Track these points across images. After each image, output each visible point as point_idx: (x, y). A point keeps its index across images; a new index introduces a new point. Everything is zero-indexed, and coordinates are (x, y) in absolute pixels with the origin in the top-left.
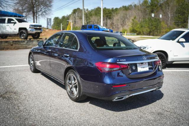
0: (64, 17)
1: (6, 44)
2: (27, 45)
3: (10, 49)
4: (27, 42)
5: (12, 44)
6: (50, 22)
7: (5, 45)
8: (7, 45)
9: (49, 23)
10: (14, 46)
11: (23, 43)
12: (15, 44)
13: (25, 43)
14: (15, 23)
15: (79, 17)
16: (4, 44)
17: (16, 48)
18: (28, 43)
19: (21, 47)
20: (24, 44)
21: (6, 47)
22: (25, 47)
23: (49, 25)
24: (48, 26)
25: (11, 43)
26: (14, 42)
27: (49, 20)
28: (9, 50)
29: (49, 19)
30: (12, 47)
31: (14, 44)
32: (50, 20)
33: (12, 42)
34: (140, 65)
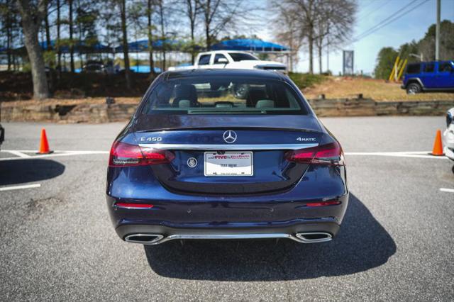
0: (405, 48)
6: (350, 59)
9: (348, 61)
14: (227, 63)
15: (446, 45)
23: (348, 67)
24: (346, 69)
27: (347, 55)
29: (348, 52)
32: (350, 55)
34: (216, 157)
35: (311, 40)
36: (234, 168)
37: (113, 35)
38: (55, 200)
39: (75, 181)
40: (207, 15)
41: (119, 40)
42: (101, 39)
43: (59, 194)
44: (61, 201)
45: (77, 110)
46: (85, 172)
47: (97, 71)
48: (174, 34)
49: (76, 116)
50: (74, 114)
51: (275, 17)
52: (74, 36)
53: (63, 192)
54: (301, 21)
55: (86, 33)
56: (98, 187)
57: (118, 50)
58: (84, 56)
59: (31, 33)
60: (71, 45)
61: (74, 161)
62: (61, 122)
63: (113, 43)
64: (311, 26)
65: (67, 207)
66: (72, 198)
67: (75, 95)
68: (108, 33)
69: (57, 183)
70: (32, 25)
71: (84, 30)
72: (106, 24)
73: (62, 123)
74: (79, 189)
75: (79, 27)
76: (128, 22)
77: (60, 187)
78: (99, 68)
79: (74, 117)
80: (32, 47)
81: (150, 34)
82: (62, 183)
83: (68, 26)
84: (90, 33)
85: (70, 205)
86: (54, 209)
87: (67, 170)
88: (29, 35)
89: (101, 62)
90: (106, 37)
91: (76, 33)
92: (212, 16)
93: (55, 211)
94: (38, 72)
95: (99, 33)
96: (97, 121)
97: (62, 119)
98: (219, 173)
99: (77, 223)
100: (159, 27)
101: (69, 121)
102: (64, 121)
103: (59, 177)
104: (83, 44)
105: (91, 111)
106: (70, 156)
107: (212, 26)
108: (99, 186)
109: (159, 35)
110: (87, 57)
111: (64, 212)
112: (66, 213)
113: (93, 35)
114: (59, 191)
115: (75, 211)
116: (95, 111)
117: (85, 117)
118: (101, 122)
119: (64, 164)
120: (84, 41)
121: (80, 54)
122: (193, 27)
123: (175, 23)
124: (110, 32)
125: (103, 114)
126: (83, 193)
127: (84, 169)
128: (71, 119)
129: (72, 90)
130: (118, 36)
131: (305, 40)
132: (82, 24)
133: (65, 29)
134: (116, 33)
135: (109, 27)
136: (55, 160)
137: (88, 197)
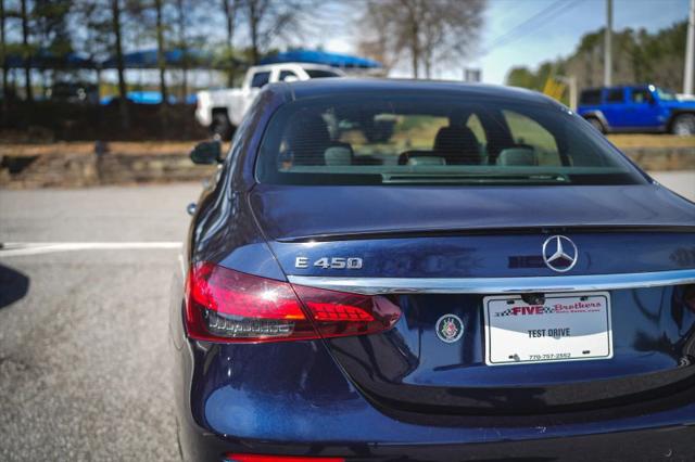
27: (471, 76)
32: (475, 77)
34: (515, 311)
35: (416, 52)
36: (564, 340)
37: (98, 40)
38: (13, 366)
39: (54, 314)
40: (253, 10)
41: (109, 49)
42: (78, 46)
43: (21, 347)
44: (27, 367)
45: (43, 164)
46: (73, 291)
47: (72, 99)
48: (201, 39)
49: (39, 174)
50: (36, 172)
51: (358, 15)
52: (31, 39)
53: (31, 344)
54: (400, 22)
55: (52, 35)
56: (104, 326)
57: (106, 65)
58: (48, 73)
60: (26, 55)
61: (47, 265)
62: (13, 184)
63: (99, 52)
64: (415, 30)
65: (43, 386)
66: (54, 360)
67: (36, 139)
68: (90, 36)
69: (16, 318)
71: (48, 31)
72: (87, 21)
73: (15, 189)
74: (64, 334)
75: (39, 24)
76: (124, 18)
77: (22, 329)
79: (38, 177)
81: (160, 39)
82: (26, 317)
83: (20, 21)
84: (58, 36)
85: (51, 380)
86: (12, 390)
87: (34, 287)
89: (80, 85)
90: (87, 43)
91: (34, 33)
92: (262, 12)
93: (15, 399)
95: (73, 36)
96: (79, 184)
97: (14, 180)
98: (525, 357)
99: (71, 435)
100: (176, 28)
101: (28, 183)
102: (19, 184)
103: (19, 305)
104: (47, 53)
105: (67, 165)
106: (37, 256)
107: (262, 27)
108: (108, 324)
109: (176, 39)
110: (53, 77)
111: (37, 399)
112: (41, 404)
113: (64, 40)
114: (19, 341)
115: (64, 396)
116: (74, 166)
117: (56, 176)
118: (87, 185)
119: (28, 273)
120: (49, 49)
121: (42, 70)
122: (230, 28)
123: (203, 20)
124: (95, 33)
125: (89, 171)
126: (76, 345)
127: (69, 284)
128: (32, 180)
129: (31, 129)
130: (106, 42)
131: (407, 52)
132: (44, 19)
133: (15, 27)
134: (104, 37)
135: (91, 26)
136: (8, 263)
137: (87, 354)
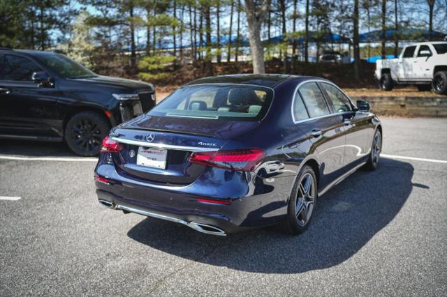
1: (391, 103)
2: (439, 109)
3: (398, 115)
4: (441, 102)
5: (403, 104)
7: (388, 105)
8: (392, 105)
10: (408, 108)
11: (429, 102)
12: (411, 103)
13: (435, 104)
14: (429, 55)
16: (386, 104)
17: (412, 114)
18: (443, 104)
19: (422, 113)
20: (433, 106)
21: (389, 109)
22: (434, 114)
25: (400, 101)
26: (409, 100)
28: (394, 116)
30: (403, 110)
31: (407, 105)
33: (403, 99)
34: (145, 152)
36: (155, 161)
42: (334, 30)
47: (333, 61)
52: (310, 28)
59: (254, 30)
70: (255, 23)
76: (360, 12)
78: (335, 58)
80: (254, 41)
84: (324, 25)
88: (251, 31)
89: (338, 53)
90: (340, 28)
91: (311, 25)
94: (257, 64)
95: (331, 25)
113: (327, 27)
